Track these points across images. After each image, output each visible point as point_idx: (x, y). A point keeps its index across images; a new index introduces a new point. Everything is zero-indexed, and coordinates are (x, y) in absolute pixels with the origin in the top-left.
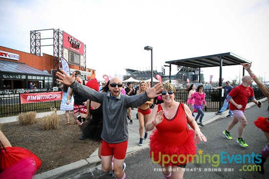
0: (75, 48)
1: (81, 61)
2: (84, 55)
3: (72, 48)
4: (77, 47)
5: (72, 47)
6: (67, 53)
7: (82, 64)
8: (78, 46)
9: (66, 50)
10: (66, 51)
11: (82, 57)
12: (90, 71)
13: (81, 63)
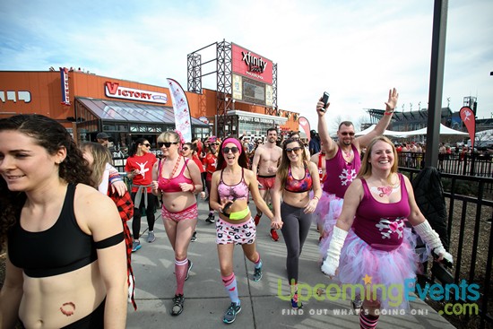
0: (254, 72)
1: (267, 96)
2: (274, 85)
3: (250, 73)
4: (259, 70)
5: (250, 71)
6: (241, 83)
7: (269, 102)
8: (262, 68)
9: (237, 77)
10: (238, 80)
11: (269, 88)
12: (287, 116)
13: (267, 101)
